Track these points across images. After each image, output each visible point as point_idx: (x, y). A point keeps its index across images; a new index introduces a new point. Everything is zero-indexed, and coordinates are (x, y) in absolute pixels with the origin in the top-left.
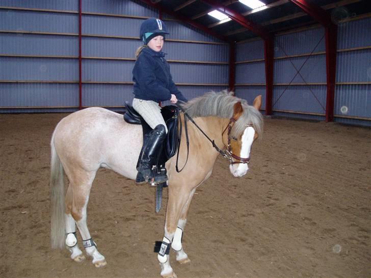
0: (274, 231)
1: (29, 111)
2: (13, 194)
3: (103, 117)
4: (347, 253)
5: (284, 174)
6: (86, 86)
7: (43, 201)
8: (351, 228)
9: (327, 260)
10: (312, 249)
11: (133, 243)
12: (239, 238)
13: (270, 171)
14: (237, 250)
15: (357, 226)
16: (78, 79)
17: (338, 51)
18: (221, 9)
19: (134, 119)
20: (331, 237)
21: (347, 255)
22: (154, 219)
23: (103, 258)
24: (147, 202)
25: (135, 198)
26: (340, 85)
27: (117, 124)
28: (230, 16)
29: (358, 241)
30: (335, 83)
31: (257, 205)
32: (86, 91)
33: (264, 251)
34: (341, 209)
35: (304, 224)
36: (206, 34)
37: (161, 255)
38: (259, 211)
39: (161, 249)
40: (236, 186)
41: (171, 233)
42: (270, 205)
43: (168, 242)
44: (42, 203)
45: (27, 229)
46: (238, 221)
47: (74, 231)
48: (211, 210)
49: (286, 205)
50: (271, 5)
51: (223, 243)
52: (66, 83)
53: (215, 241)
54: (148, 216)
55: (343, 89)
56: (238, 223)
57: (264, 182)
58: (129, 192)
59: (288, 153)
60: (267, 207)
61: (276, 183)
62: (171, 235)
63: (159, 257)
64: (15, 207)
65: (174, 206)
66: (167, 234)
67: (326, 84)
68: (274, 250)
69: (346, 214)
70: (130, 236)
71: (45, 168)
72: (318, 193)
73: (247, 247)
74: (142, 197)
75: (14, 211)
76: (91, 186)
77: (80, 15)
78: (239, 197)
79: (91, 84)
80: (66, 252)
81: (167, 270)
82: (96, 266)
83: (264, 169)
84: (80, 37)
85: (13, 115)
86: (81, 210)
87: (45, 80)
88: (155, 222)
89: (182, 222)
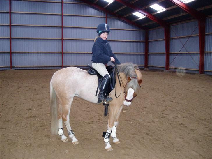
0: (164, 130)
1: (35, 69)
2: (30, 111)
3: (78, 72)
4: (201, 141)
5: (172, 102)
6: (66, 54)
7: (45, 114)
8: (205, 129)
9: (190, 144)
10: (183, 138)
11: (91, 134)
12: (145, 133)
13: (165, 100)
14: (144, 138)
15: (208, 128)
16: (61, 51)
17: (206, 34)
18: (140, 11)
19: (93, 72)
20: (194, 133)
21: (201, 142)
22: (102, 123)
23: (77, 140)
24: (99, 115)
25: (93, 113)
26: (207, 53)
27: (84, 75)
28: (145, 15)
29: (208, 135)
30: (204, 52)
31: (156, 117)
32: (66, 57)
33: (157, 139)
34: (201, 120)
35: (180, 127)
36: (132, 25)
37: (106, 139)
38: (157, 120)
39: (106, 136)
40: (146, 108)
41: (111, 128)
42: (163, 117)
43: (109, 132)
44: (45, 115)
45: (39, 127)
46: (145, 125)
47: (62, 128)
48: (132, 119)
49: (172, 117)
50: (168, 9)
51: (137, 135)
52: (55, 53)
53: (133, 134)
54: (99, 122)
55: (209, 55)
56: (145, 126)
57: (161, 106)
58: (89, 110)
59: (176, 91)
60: (161, 118)
61: (167, 107)
62: (111, 129)
63: (105, 139)
64: (32, 117)
65: (112, 114)
66: (109, 128)
67: (199, 52)
68: (163, 138)
69: (204, 122)
70: (90, 131)
71: (45, 98)
72: (190, 111)
73: (149, 137)
74: (96, 113)
75: (32, 119)
76: (71, 105)
77: (62, 15)
78: (147, 113)
79: (68, 53)
80: (59, 138)
81: (108, 146)
82: (74, 144)
83: (162, 99)
84: (62, 27)
85: (26, 70)
86: (67, 116)
87: (43, 51)
88: (102, 124)
89: (116, 123)
